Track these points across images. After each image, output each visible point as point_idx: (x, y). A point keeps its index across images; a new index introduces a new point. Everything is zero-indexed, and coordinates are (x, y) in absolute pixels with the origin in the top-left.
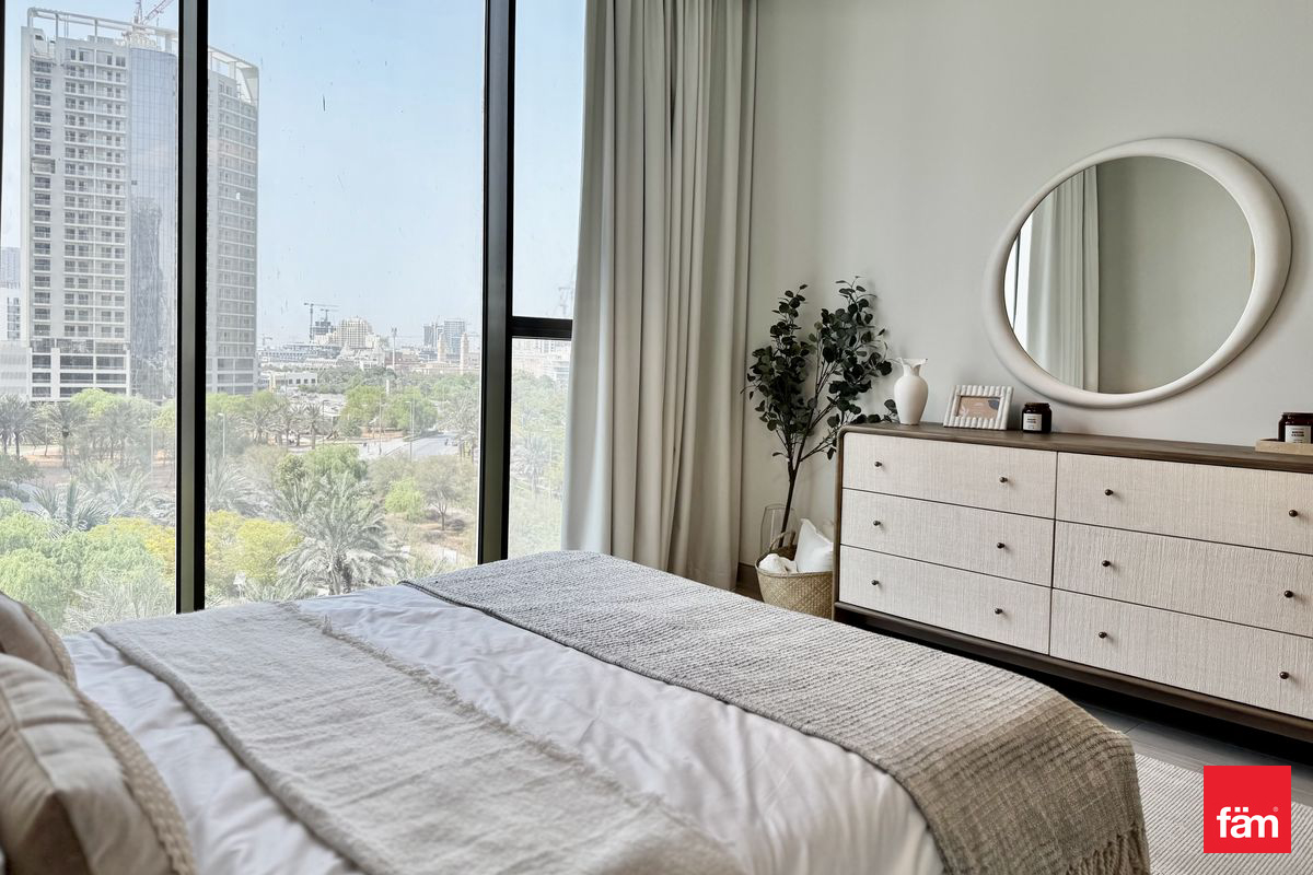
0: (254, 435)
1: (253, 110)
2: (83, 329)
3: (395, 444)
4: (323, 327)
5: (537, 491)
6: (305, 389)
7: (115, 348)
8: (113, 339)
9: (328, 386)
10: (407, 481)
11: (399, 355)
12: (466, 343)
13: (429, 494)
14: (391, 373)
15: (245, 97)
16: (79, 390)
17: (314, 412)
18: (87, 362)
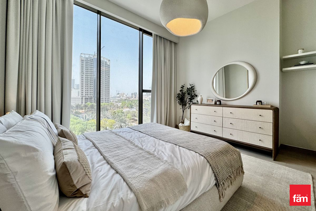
0: (110, 108)
1: (109, 65)
2: (88, 95)
3: (128, 109)
4: (118, 94)
5: (147, 115)
6: (116, 102)
7: (92, 97)
8: (91, 96)
9: (119, 102)
10: (129, 114)
11: (128, 97)
12: (137, 95)
13: (132, 116)
14: (127, 100)
15: (108, 64)
16: (87, 103)
17: (117, 105)
18: (88, 99)
